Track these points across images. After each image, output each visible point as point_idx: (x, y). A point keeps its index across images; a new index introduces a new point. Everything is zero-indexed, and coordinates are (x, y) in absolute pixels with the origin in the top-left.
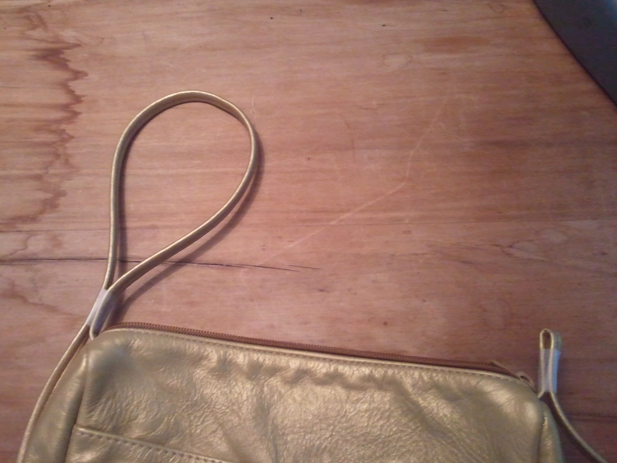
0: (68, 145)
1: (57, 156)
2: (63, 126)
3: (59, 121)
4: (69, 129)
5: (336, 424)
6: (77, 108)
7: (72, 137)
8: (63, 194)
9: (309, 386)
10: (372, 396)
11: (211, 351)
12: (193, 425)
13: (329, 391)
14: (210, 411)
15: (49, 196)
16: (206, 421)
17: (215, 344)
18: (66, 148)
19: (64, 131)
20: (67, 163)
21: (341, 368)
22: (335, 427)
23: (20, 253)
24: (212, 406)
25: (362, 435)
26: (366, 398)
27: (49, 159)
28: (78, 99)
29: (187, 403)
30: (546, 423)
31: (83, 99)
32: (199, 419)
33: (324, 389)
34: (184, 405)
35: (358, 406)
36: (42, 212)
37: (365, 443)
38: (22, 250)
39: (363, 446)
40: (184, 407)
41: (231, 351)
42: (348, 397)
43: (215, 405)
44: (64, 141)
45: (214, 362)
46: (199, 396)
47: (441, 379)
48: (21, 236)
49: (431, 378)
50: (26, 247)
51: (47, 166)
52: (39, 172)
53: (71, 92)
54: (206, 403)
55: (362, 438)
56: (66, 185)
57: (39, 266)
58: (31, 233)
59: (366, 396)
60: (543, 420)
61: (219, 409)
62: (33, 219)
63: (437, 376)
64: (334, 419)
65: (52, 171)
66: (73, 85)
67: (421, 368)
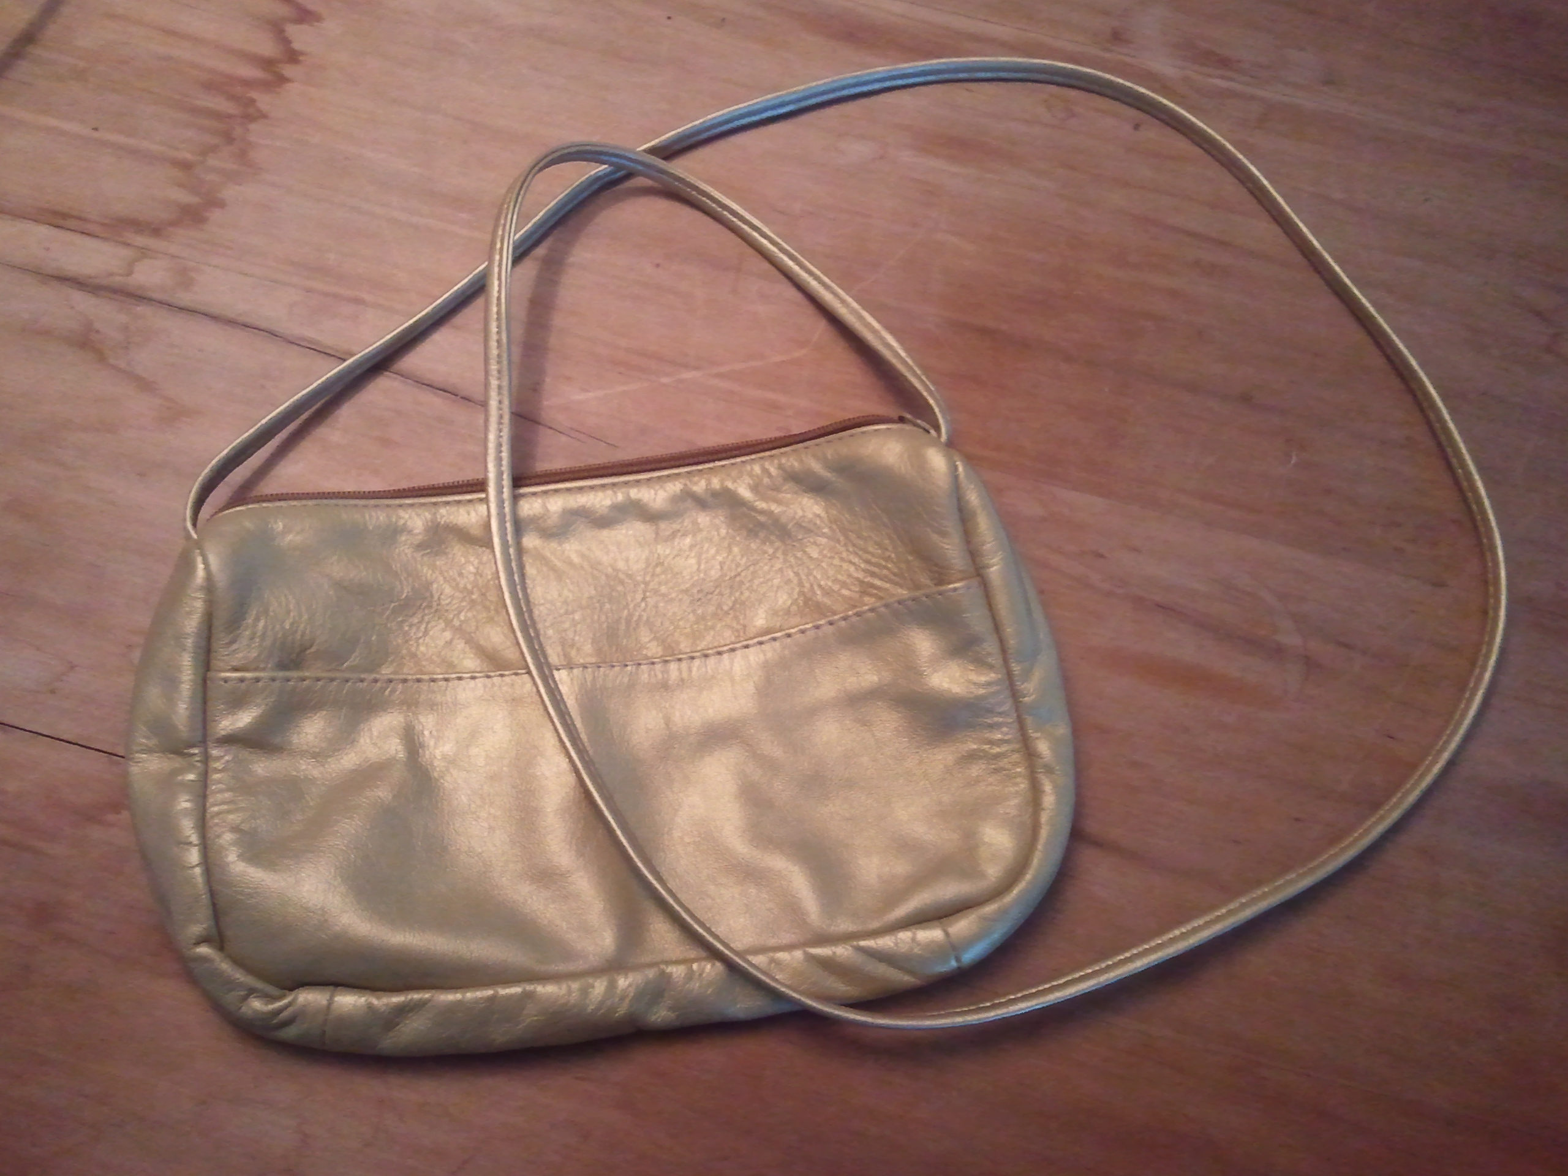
0: (253, 126)
1: (229, 139)
2: (254, 95)
3: (248, 83)
4: (264, 101)
5: (648, 578)
6: (288, 70)
7: (264, 116)
8: (221, 204)
9: (590, 533)
10: (695, 523)
11: (410, 517)
12: (410, 640)
13: (624, 531)
14: (433, 610)
15: (193, 200)
16: (430, 629)
17: (412, 505)
18: (248, 130)
19: (253, 101)
20: (242, 156)
21: (634, 493)
22: (646, 584)
23: (118, 280)
24: (435, 604)
25: (693, 585)
26: (686, 527)
27: (214, 140)
28: (293, 57)
29: (393, 605)
30: (961, 469)
31: (301, 58)
32: (418, 629)
33: (613, 533)
34: (388, 609)
35: (676, 543)
36: (173, 224)
37: (700, 596)
38: (121, 275)
39: (699, 600)
40: (388, 613)
41: (443, 511)
42: (657, 534)
43: (439, 599)
44: (249, 118)
45: (420, 533)
46: (410, 590)
47: (796, 464)
48: (125, 252)
49: (780, 467)
50: (130, 273)
51: (208, 150)
52: (188, 156)
53: (284, 41)
54: (425, 599)
55: (695, 591)
56: (230, 192)
57: (141, 309)
58: (144, 253)
59: (685, 524)
60: (956, 468)
61: (448, 604)
62: (156, 231)
63: (788, 460)
64: (642, 573)
65: (212, 161)
66: (292, 30)
67: (762, 458)
